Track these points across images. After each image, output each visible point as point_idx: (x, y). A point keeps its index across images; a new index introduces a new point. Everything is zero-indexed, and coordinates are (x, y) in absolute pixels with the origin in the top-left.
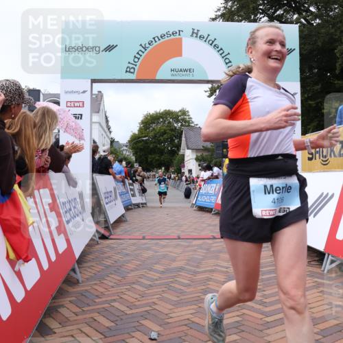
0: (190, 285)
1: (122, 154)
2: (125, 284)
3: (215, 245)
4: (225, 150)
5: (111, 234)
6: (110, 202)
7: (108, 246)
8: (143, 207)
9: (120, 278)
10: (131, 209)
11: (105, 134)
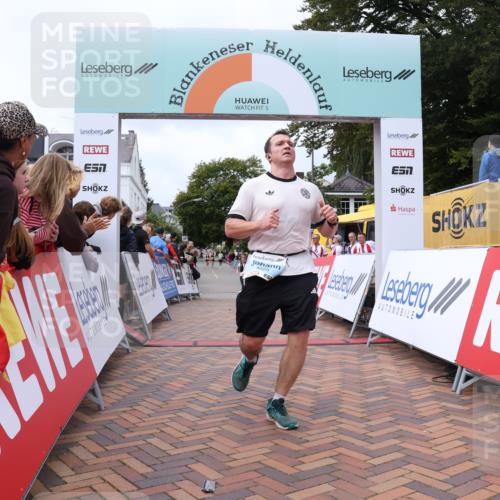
1: (164, 223)
2: (168, 412)
5: (147, 339)
6: (146, 292)
7: (143, 357)
8: (194, 299)
9: (160, 403)
10: (177, 302)
11: (139, 194)
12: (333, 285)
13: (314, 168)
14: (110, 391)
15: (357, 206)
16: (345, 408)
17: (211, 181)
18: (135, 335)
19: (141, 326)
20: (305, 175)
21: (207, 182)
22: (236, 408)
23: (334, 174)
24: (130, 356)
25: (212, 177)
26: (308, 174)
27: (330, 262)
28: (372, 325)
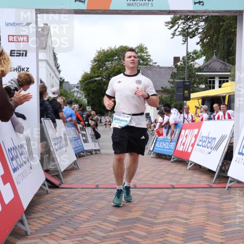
0: (147, 237)
1: (73, 96)
2: (77, 236)
3: (174, 195)
4: (186, 92)
5: (62, 183)
6: (60, 148)
7: (58, 196)
8: (96, 153)
9: (71, 230)
10: (84, 156)
11: (53, 74)
12: (201, 143)
13: (188, 54)
14: (34, 221)
15: (220, 83)
16: (208, 235)
17: (108, 64)
18: (53, 180)
19: (57, 174)
20: (181, 59)
21: (105, 65)
22: (127, 234)
23: (204, 58)
24: (49, 196)
25: (109, 61)
26: (183, 59)
27: (199, 126)
28: (230, 174)
